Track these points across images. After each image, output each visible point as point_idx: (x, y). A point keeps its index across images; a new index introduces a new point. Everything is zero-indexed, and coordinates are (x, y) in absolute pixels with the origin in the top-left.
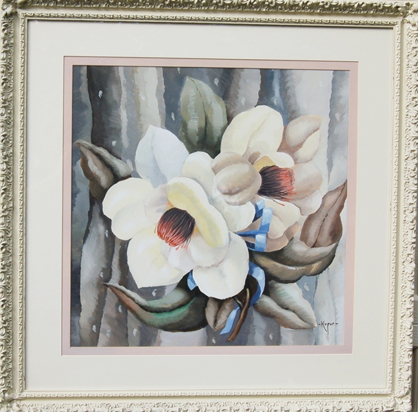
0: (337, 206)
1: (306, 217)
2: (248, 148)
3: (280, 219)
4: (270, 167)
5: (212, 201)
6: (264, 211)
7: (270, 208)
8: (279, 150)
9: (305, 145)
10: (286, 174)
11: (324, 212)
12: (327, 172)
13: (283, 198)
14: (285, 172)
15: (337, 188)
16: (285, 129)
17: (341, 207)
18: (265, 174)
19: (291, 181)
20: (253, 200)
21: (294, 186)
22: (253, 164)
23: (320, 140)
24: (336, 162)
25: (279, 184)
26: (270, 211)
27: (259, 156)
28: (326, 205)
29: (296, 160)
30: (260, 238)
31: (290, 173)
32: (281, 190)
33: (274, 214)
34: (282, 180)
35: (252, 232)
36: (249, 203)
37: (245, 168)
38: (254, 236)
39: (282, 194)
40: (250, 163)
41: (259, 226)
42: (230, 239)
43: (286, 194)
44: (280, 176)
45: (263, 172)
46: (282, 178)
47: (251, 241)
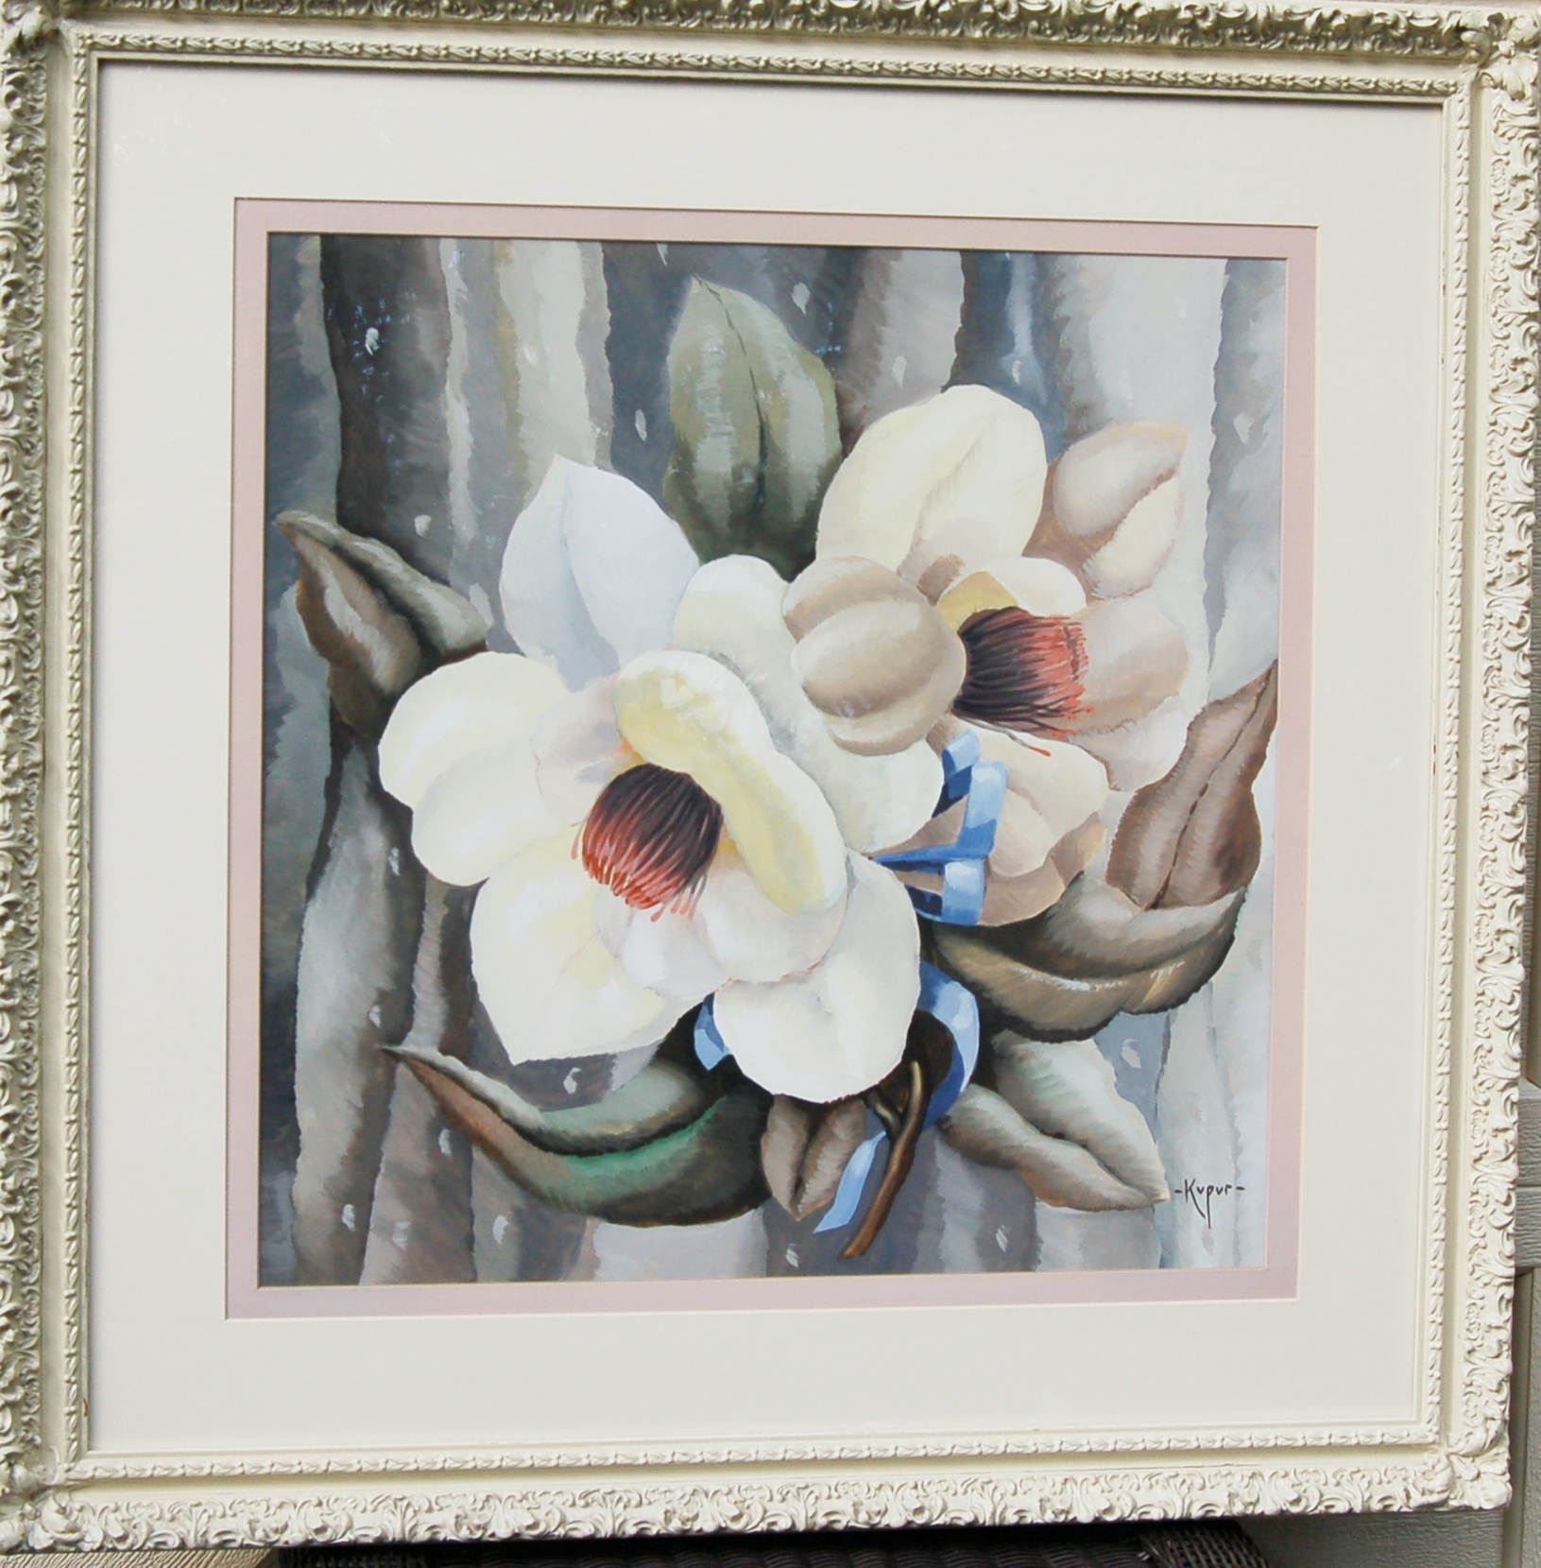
0: (1239, 758)
2: (917, 542)
4: (995, 614)
5: (785, 739)
6: (978, 776)
7: (996, 765)
8: (1032, 549)
10: (1056, 640)
11: (1194, 776)
13: (1043, 727)
14: (1050, 632)
15: (1243, 691)
17: (1256, 761)
20: (936, 740)
22: (934, 600)
24: (1238, 594)
25: (1030, 676)
26: (997, 777)
27: (956, 573)
28: (1200, 753)
30: (961, 876)
31: (1069, 635)
32: (1039, 697)
33: (1012, 785)
34: (1043, 660)
35: (931, 854)
36: (922, 748)
37: (906, 618)
38: (937, 867)
39: (1041, 711)
40: (925, 598)
41: (959, 830)
42: (852, 879)
43: (1056, 712)
44: (1035, 645)
45: (973, 632)
46: (1041, 652)
47: (927, 885)
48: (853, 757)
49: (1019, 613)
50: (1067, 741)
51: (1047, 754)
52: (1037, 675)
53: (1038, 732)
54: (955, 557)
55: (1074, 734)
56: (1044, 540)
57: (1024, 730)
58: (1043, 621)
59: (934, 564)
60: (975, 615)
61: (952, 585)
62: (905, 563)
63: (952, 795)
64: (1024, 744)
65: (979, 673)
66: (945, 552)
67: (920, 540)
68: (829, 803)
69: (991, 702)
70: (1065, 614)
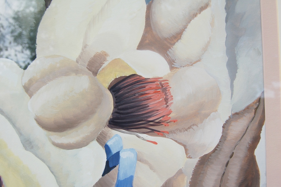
0: (248, 139)
1: (195, 161)
2: (85, 46)
3: (151, 168)
4: (126, 78)
5: (28, 144)
6: (122, 155)
7: (132, 150)
8: (141, 46)
9: (186, 35)
11: (227, 149)
12: (228, 81)
13: (153, 130)
14: (153, 85)
15: (248, 108)
16: (149, 8)
17: (256, 140)
18: (120, 89)
19: (166, 100)
20: (101, 140)
21: (172, 108)
22: (95, 73)
23: (212, 24)
24: (243, 61)
25: (146, 107)
26: (132, 156)
27: (105, 60)
28: (229, 138)
29: (172, 63)
31: (162, 86)
32: (150, 117)
34: (151, 99)
39: (151, 123)
40: (91, 73)
41: (116, 181)
44: (147, 92)
46: (150, 95)
48: (62, 150)
49: (138, 77)
50: (165, 137)
51: (155, 143)
52: (148, 106)
53: (150, 133)
54: (105, 52)
55: (168, 133)
56: (147, 41)
57: (144, 133)
58: (149, 80)
59: (94, 56)
60: (116, 79)
61: (104, 66)
62: (80, 57)
63: (111, 166)
64: (144, 139)
65: (120, 107)
66: (99, 51)
67: (87, 45)
68: (52, 172)
69: (128, 120)
70: (160, 76)
